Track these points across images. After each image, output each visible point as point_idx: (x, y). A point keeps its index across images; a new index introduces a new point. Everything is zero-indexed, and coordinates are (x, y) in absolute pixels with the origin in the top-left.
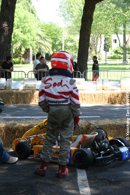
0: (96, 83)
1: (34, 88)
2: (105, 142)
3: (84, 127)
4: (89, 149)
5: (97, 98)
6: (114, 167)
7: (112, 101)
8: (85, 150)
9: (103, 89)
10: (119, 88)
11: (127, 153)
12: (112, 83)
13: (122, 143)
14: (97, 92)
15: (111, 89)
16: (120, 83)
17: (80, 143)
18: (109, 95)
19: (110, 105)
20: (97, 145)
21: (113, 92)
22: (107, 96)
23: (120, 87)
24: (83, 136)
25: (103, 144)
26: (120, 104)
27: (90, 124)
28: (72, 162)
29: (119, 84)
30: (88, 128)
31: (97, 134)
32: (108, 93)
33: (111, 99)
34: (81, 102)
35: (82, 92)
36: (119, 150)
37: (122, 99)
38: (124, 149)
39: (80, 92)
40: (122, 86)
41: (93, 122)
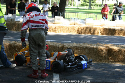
0: (70, 20)
3: (60, 47)
4: (62, 61)
5: (70, 30)
6: (77, 73)
7: (79, 32)
8: (59, 61)
9: (74, 24)
10: (85, 24)
11: (85, 64)
13: (83, 58)
14: (70, 26)
15: (79, 24)
17: (56, 57)
19: (78, 34)
20: (67, 59)
21: (80, 26)
22: (77, 29)
23: (85, 23)
24: (59, 53)
25: (71, 58)
26: (85, 34)
27: (64, 46)
28: (51, 69)
29: (84, 22)
30: (63, 48)
31: (68, 52)
32: (77, 27)
33: (79, 30)
34: (60, 31)
35: (61, 25)
36: (81, 62)
37: (86, 31)
38: (84, 62)
39: (59, 25)
40: (86, 23)
41: (66, 44)
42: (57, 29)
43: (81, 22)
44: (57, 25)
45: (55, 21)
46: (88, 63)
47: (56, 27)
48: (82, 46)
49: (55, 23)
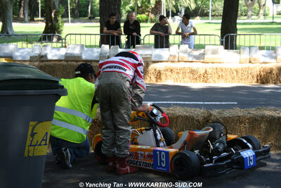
0: (240, 53)
1: (149, 60)
2: (220, 142)
3: (201, 119)
4: (197, 152)
5: (240, 75)
7: (264, 78)
8: (188, 154)
9: (250, 62)
10: (274, 61)
11: (252, 158)
12: (264, 52)
13: (248, 144)
14: (240, 66)
15: (261, 61)
16: (275, 53)
17: (185, 143)
18: (258, 70)
19: (258, 85)
20: (212, 147)
21: (264, 66)
22: (256, 72)
23: (276, 58)
24: (190, 133)
25: (217, 144)
26: (275, 83)
27: (211, 115)
28: (170, 171)
29: (274, 55)
30: (208, 121)
31: (212, 130)
32: (257, 68)
33: (261, 76)
34: (216, 80)
35: (219, 66)
36: (240, 154)
37: (278, 77)
38: (248, 154)
39: (215, 66)
40: (279, 57)
41: (215, 112)
42: (209, 76)
43: (266, 55)
44: (210, 65)
45: (206, 56)
46: (257, 154)
47: (208, 70)
48: (251, 115)
49: (206, 60)
